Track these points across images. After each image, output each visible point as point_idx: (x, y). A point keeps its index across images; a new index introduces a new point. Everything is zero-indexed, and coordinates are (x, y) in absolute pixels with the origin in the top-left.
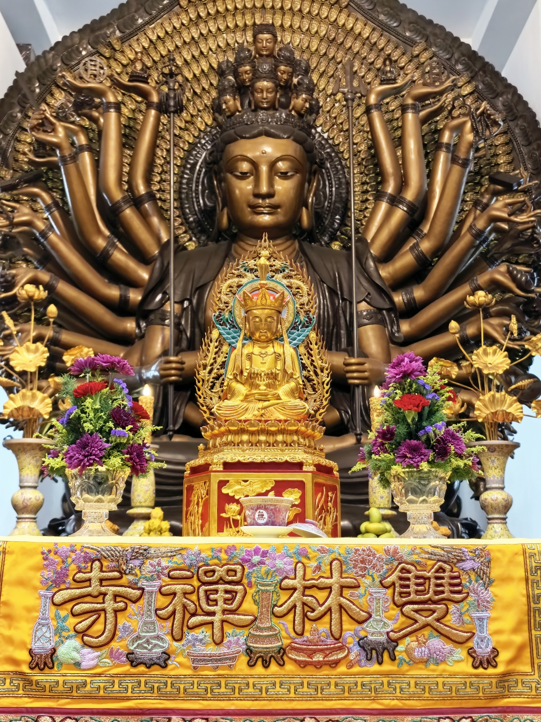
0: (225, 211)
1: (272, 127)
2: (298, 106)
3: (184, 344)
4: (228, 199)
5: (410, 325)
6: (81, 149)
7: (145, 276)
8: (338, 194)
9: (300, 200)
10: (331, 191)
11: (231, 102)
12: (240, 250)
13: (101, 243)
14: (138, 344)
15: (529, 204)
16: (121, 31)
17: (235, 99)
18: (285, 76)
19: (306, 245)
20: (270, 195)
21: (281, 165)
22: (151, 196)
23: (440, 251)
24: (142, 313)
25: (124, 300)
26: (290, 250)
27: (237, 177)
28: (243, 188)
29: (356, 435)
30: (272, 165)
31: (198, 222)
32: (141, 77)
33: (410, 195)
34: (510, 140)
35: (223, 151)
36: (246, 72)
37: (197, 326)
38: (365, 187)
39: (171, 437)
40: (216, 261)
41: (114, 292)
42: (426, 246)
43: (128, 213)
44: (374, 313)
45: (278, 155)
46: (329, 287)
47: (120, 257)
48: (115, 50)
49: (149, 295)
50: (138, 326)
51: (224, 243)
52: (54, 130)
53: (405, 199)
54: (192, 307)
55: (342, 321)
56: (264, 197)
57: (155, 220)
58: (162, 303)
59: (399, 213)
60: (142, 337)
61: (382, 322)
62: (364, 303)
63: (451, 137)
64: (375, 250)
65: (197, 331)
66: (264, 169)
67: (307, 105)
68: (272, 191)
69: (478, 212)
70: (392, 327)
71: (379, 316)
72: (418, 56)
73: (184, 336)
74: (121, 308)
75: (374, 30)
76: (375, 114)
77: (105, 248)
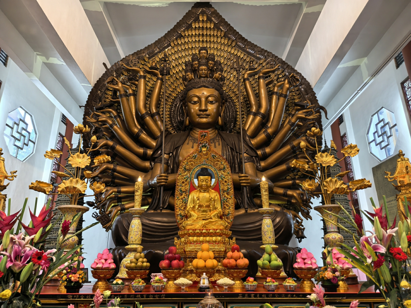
0: (188, 118)
1: (207, 84)
2: (217, 77)
3: (170, 171)
4: (189, 114)
5: (265, 163)
6: (130, 95)
7: (154, 144)
8: (233, 115)
9: (218, 114)
10: (229, 114)
11: (190, 75)
12: (193, 134)
13: (136, 130)
14: (150, 172)
15: (314, 111)
16: (148, 55)
17: (191, 74)
18: (211, 65)
19: (220, 132)
20: (206, 110)
21: (210, 99)
22: (158, 113)
23: (276, 133)
24: (152, 159)
25: (145, 154)
26: (214, 133)
27: (192, 103)
28: (195, 108)
29: (245, 209)
31: (178, 126)
32: (155, 68)
33: (262, 111)
34: (300, 93)
35: (187, 94)
36: (196, 64)
37: (175, 163)
38: (243, 113)
39: (161, 210)
42: (270, 131)
43: (148, 118)
44: (250, 158)
45: (208, 94)
46: (230, 147)
47: (144, 136)
48: (146, 62)
49: (155, 151)
50: (151, 164)
51: (187, 132)
52: (117, 85)
53: (261, 112)
54: (173, 156)
55: (236, 161)
56: (203, 111)
57: (159, 123)
58: (161, 154)
59: (258, 118)
60: (152, 169)
61: (253, 162)
62: (245, 154)
63: (277, 90)
64: (249, 133)
65: (175, 165)
66: (203, 100)
67: (220, 76)
68: (206, 109)
69: (290, 118)
70: (257, 164)
71: (252, 159)
72: (262, 64)
73: (170, 168)
74: (144, 157)
75: (245, 54)
76: (247, 82)
77: (138, 132)
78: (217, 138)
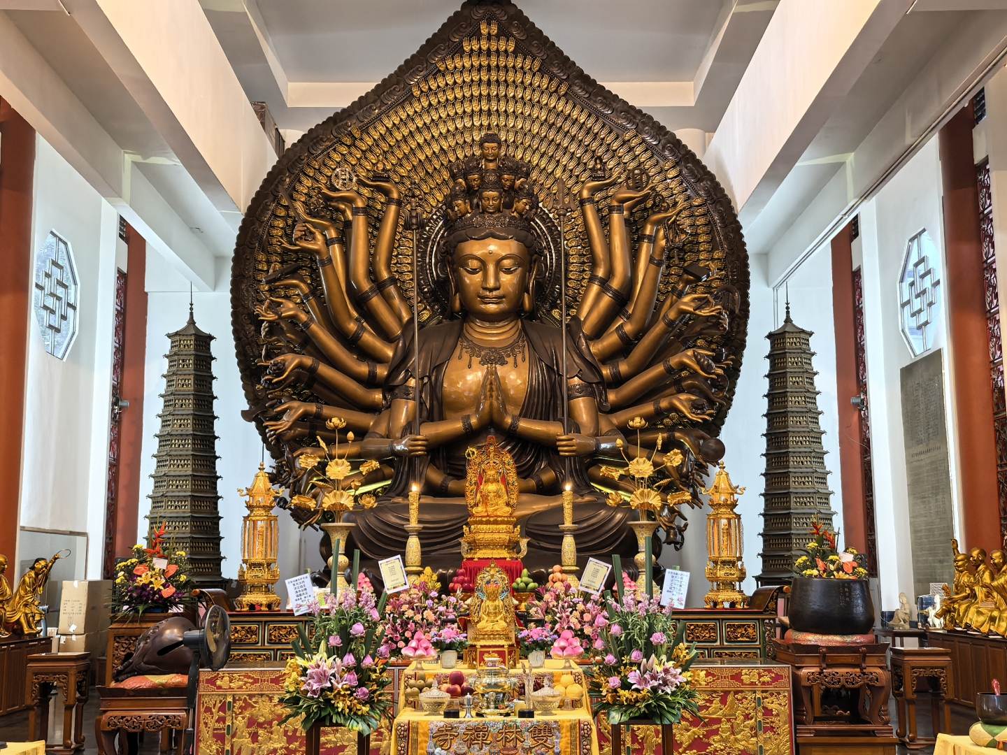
0: (458, 295)
1: (498, 230)
2: (520, 209)
3: (425, 414)
4: (460, 287)
5: (616, 395)
7: (390, 353)
9: (523, 287)
13: (352, 327)
14: (385, 414)
16: (360, 121)
17: (465, 203)
18: (508, 183)
19: (527, 324)
21: (507, 262)
22: (393, 280)
25: (372, 375)
26: (514, 330)
27: (468, 271)
28: (472, 281)
30: (498, 263)
32: (381, 177)
33: (615, 284)
35: (455, 247)
36: (475, 180)
37: (435, 398)
40: (450, 342)
41: (363, 369)
42: (628, 328)
43: (375, 300)
44: (585, 386)
45: (504, 254)
46: (546, 365)
47: (368, 337)
48: (356, 139)
49: (393, 372)
50: (385, 398)
51: (457, 323)
52: (314, 238)
53: (611, 287)
54: (431, 383)
56: (491, 290)
57: (397, 301)
58: (406, 380)
59: (606, 300)
60: (389, 407)
61: (592, 394)
62: (577, 378)
63: (652, 230)
64: (587, 329)
65: (435, 403)
66: (491, 268)
67: (527, 207)
68: (498, 285)
69: (674, 297)
70: (601, 397)
71: (590, 390)
72: (629, 141)
73: (424, 408)
74: (370, 382)
75: (589, 116)
76: (589, 209)
77: (356, 331)
78: (520, 343)
